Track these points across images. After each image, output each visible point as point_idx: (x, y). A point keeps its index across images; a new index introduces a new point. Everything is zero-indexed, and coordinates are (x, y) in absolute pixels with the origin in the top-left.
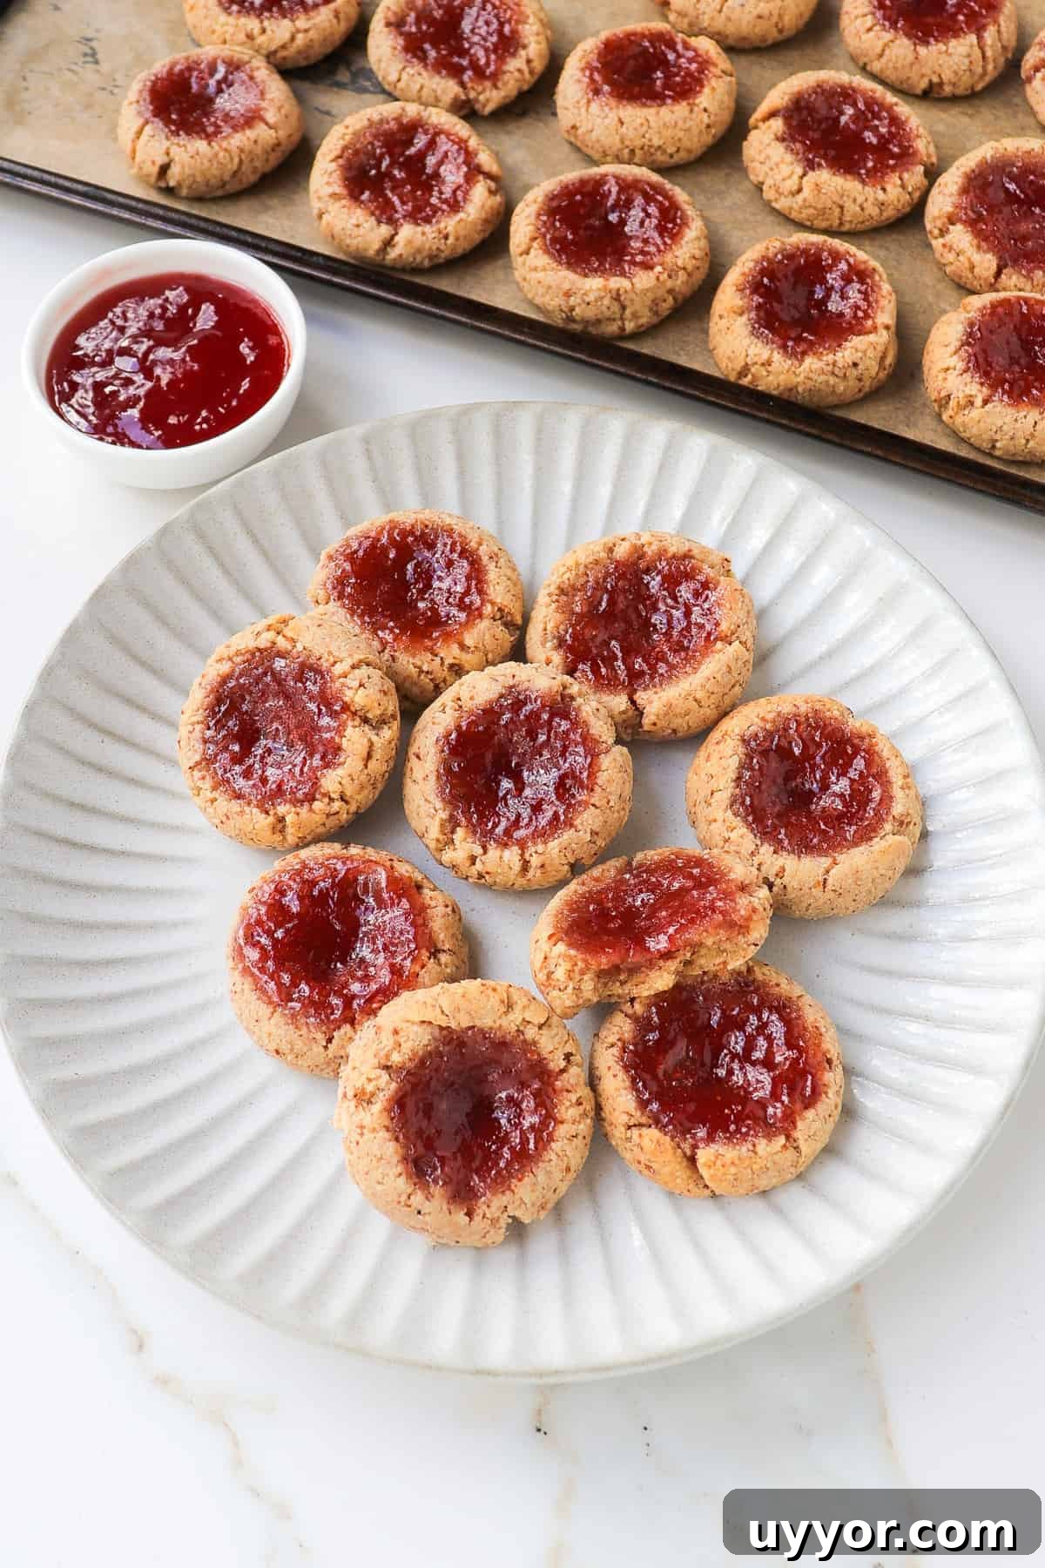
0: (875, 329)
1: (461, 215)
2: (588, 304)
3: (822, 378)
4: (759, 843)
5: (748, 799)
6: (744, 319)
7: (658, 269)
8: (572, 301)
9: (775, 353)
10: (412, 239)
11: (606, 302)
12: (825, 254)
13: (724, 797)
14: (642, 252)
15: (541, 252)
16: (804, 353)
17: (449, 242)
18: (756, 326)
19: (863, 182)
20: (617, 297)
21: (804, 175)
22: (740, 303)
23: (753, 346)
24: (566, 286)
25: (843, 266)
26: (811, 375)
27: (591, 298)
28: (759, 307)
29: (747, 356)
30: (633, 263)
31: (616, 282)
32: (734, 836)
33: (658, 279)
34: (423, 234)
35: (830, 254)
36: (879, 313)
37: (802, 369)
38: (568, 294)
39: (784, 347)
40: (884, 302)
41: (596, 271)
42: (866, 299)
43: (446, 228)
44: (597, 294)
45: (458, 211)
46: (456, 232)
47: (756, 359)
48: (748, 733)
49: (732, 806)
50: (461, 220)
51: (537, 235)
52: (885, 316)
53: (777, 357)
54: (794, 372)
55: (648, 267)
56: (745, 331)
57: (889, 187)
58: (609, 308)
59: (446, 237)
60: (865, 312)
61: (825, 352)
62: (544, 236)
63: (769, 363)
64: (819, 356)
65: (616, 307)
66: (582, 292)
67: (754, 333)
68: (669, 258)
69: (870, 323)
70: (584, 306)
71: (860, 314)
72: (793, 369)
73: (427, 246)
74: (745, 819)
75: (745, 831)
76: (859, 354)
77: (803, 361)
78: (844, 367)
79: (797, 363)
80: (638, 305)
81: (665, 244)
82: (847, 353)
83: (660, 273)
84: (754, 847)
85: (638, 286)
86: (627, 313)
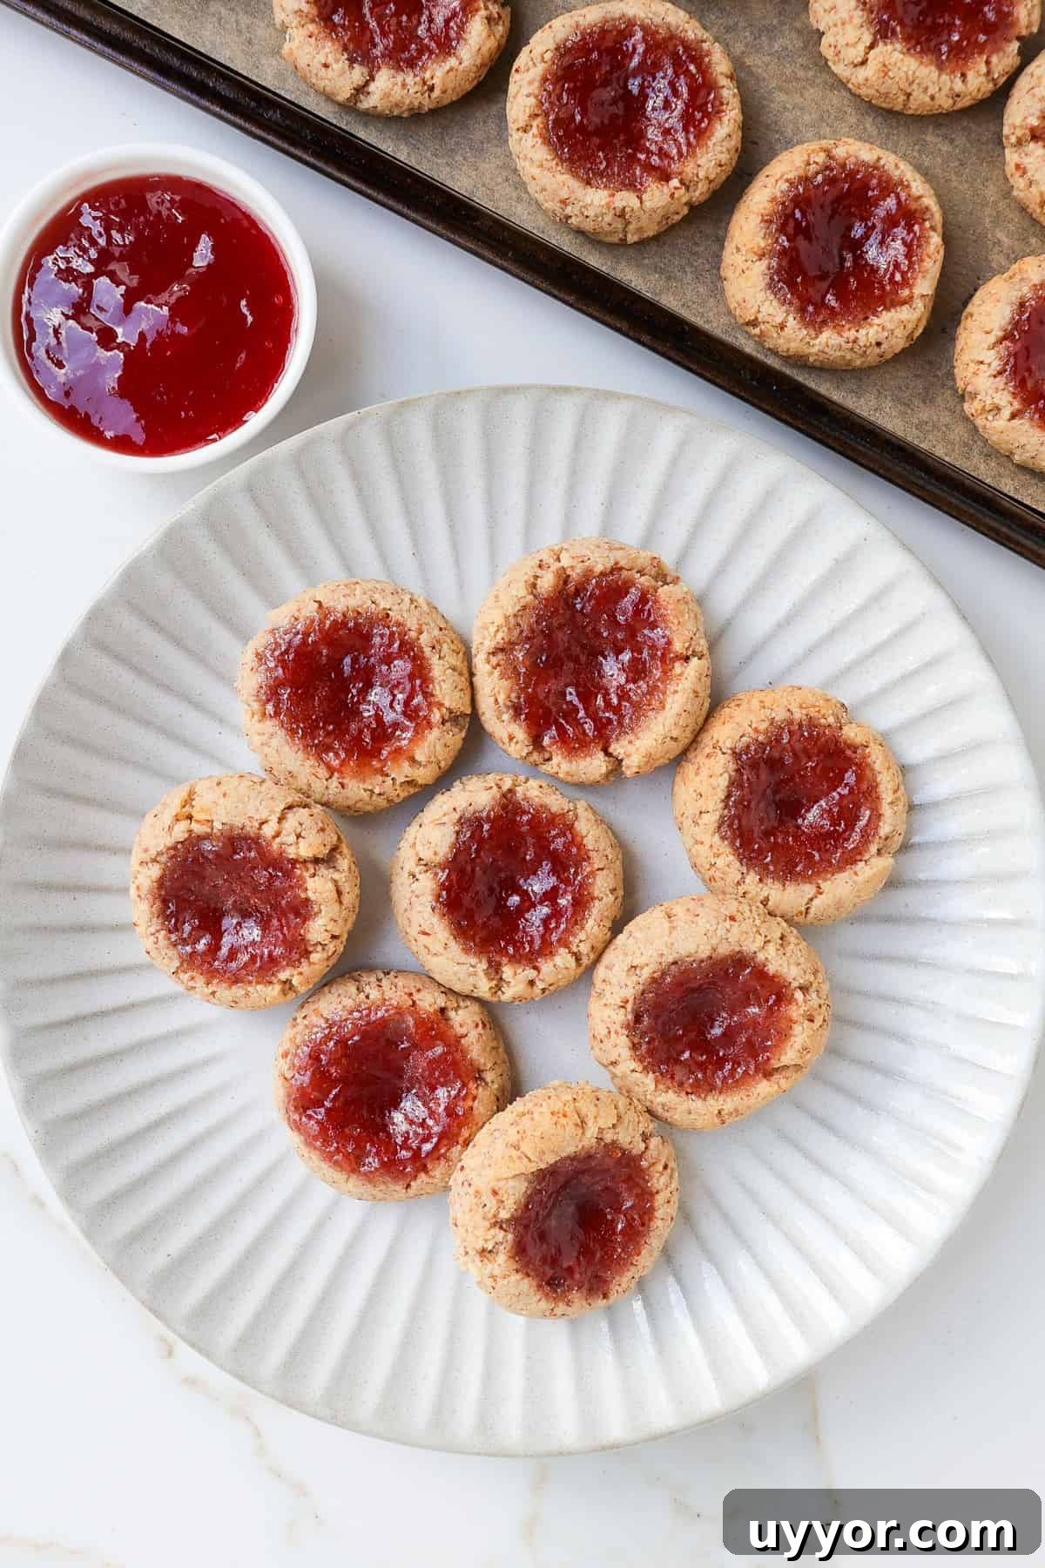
0: (908, 301)
1: (452, 61)
2: (587, 217)
3: (838, 354)
4: (745, 871)
5: (736, 822)
6: (765, 262)
7: (675, 182)
8: (569, 210)
9: (791, 318)
11: (608, 219)
12: (874, 182)
13: (711, 819)
14: (663, 154)
15: (540, 141)
16: (824, 322)
18: (776, 278)
19: (940, 66)
20: (622, 214)
21: (873, 45)
22: (763, 244)
23: (768, 303)
24: (564, 194)
25: (890, 203)
26: (826, 350)
27: (591, 213)
28: (783, 253)
29: (759, 311)
30: (649, 168)
31: (626, 199)
32: (720, 862)
33: (672, 196)
34: (404, 85)
35: (879, 183)
36: (919, 280)
37: (817, 341)
38: (564, 202)
39: (802, 310)
40: (928, 264)
41: (601, 175)
42: (908, 256)
44: (598, 211)
45: (449, 54)
46: (444, 84)
47: (766, 319)
48: (740, 745)
49: (719, 827)
50: (451, 69)
51: (540, 112)
52: (924, 286)
53: (792, 322)
54: (809, 343)
55: (665, 177)
56: (762, 283)
57: (970, 74)
58: (610, 225)
59: (431, 89)
60: (903, 274)
61: (847, 326)
62: (547, 115)
63: (782, 327)
64: (839, 329)
65: (619, 225)
66: (581, 203)
67: (771, 286)
68: (689, 169)
69: (906, 291)
70: (581, 218)
71: (898, 277)
72: (808, 339)
74: (732, 843)
75: (731, 858)
76: (886, 334)
77: (821, 333)
78: (865, 346)
79: (813, 333)
80: (644, 221)
81: (689, 144)
82: (872, 331)
83: (676, 188)
84: (740, 876)
85: (648, 204)
86: (631, 227)
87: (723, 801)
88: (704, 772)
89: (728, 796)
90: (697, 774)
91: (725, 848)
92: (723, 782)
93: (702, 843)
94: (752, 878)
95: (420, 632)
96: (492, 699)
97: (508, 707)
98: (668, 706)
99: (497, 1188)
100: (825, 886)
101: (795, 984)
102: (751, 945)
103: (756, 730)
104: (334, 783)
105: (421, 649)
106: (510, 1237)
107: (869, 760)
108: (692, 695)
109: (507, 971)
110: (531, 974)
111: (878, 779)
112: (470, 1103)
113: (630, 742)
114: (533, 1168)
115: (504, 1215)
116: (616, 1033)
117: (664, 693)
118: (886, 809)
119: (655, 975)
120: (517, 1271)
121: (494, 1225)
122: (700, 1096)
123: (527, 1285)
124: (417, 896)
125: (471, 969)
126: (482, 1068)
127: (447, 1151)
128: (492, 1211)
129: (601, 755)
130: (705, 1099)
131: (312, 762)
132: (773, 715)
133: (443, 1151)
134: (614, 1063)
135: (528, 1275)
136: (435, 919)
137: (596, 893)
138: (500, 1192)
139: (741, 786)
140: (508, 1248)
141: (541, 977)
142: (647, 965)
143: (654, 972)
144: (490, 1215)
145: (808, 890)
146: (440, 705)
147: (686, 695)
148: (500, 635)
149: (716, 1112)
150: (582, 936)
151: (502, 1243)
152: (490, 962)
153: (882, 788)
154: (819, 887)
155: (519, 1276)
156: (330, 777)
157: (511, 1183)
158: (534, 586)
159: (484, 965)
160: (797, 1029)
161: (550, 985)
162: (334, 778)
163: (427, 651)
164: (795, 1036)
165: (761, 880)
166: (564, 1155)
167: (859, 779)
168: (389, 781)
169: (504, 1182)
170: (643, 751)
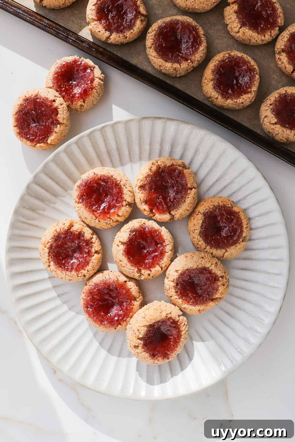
0: (250, 92)
1: (132, 31)
2: (166, 70)
3: (232, 106)
4: (206, 245)
5: (204, 232)
6: (213, 82)
7: (189, 61)
8: (161, 68)
10: (115, 38)
11: (172, 70)
12: (241, 61)
13: (197, 232)
14: (186, 54)
15: (154, 50)
16: (228, 98)
17: (127, 39)
18: (215, 86)
19: (258, 33)
20: (175, 69)
21: (240, 28)
22: (212, 77)
23: (213, 92)
24: (160, 64)
25: (245, 67)
26: (229, 104)
28: (218, 79)
29: (211, 94)
30: (182, 57)
31: (176, 65)
32: (200, 243)
33: (188, 65)
34: (119, 37)
35: (243, 62)
36: (253, 87)
37: (226, 102)
38: (160, 66)
39: (222, 94)
40: (255, 83)
41: (170, 59)
42: (250, 80)
43: (127, 35)
44: (169, 68)
45: (131, 29)
46: (129, 36)
47: (213, 96)
48: (205, 212)
50: (131, 33)
51: (154, 43)
52: (255, 88)
53: (220, 97)
55: (187, 60)
56: (212, 87)
57: (266, 35)
58: (172, 72)
59: (126, 38)
61: (234, 98)
62: (156, 44)
63: (217, 98)
64: (232, 99)
65: (174, 72)
66: (165, 66)
67: (214, 88)
68: (193, 58)
69: (250, 90)
71: (248, 86)
72: (224, 102)
73: (120, 41)
74: (203, 238)
75: (203, 242)
76: (244, 100)
77: (227, 100)
78: (239, 103)
79: (225, 100)
80: (181, 71)
81: (193, 52)
82: (241, 100)
83: (189, 63)
84: (205, 247)
85: (182, 67)
86: (178, 73)
87: (200, 227)
88: (196, 219)
89: (202, 226)
90: (194, 220)
91: (201, 239)
92: (201, 222)
93: (195, 238)
94: (208, 247)
95: (121, 181)
96: (140, 199)
97: (144, 201)
98: (186, 201)
99: (139, 329)
100: (228, 250)
101: (219, 276)
102: (208, 265)
103: (210, 208)
104: (97, 220)
105: (121, 186)
106: (142, 342)
107: (240, 216)
108: (192, 199)
109: (143, 271)
110: (149, 272)
111: (242, 222)
112: (132, 306)
113: (176, 211)
114: (148, 324)
115: (141, 336)
116: (171, 288)
117: (185, 198)
118: (244, 229)
119: (182, 273)
120: (144, 351)
121: (138, 339)
122: (194, 306)
123: (147, 355)
124: (119, 251)
125: (133, 271)
126: (136, 297)
127: (126, 319)
128: (138, 335)
129: (168, 214)
130: (195, 306)
131: (91, 215)
132: (214, 204)
133: (125, 319)
134: (171, 297)
135: (147, 352)
136: (123, 257)
137: (167, 251)
138: (140, 330)
139: (205, 223)
140: (142, 345)
141: (151, 273)
142: (180, 270)
143: (182, 272)
144: (137, 336)
145: (224, 251)
146: (125, 201)
147: (191, 199)
148: (142, 182)
149: (198, 310)
150: (163, 262)
151: (140, 344)
152: (138, 269)
153: (243, 224)
154: (226, 250)
155: (145, 353)
156: (96, 219)
157: (143, 328)
158: (151, 169)
159: (136, 270)
160: (220, 288)
161: (154, 275)
162: (97, 219)
163: (123, 186)
164: (219, 290)
165: (211, 248)
166: (157, 320)
167: (237, 221)
168: (112, 221)
169: (141, 328)
170: (179, 213)
